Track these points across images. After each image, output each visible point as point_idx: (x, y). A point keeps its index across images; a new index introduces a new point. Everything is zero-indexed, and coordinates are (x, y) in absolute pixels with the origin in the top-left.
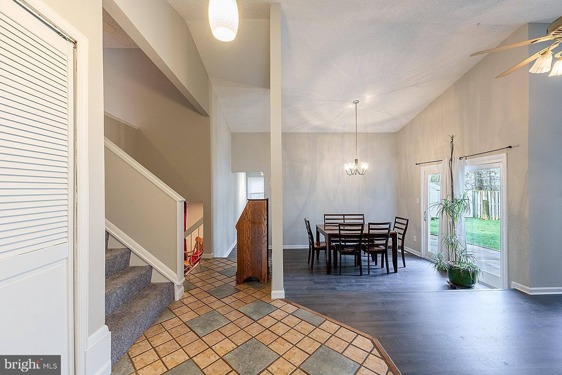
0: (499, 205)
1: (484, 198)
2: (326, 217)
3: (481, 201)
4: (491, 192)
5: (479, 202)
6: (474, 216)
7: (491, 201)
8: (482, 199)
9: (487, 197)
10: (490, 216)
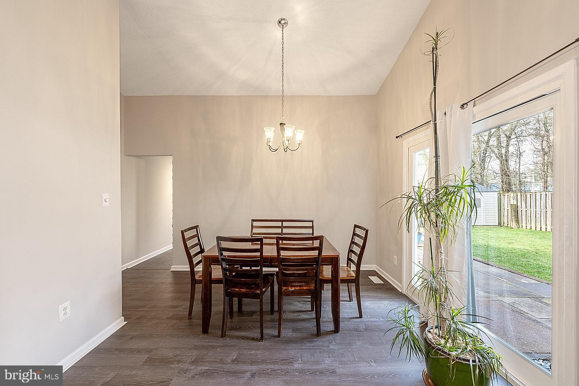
0: (531, 210)
1: (513, 202)
2: (255, 224)
3: (509, 206)
4: (521, 194)
5: (506, 207)
6: (500, 224)
7: (521, 205)
8: (510, 203)
9: (516, 200)
10: (520, 224)
